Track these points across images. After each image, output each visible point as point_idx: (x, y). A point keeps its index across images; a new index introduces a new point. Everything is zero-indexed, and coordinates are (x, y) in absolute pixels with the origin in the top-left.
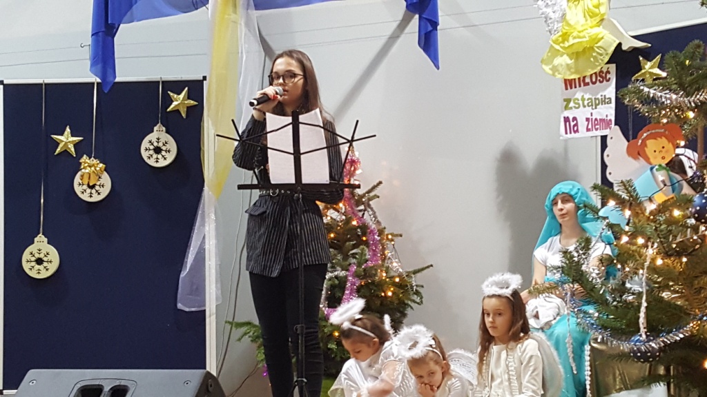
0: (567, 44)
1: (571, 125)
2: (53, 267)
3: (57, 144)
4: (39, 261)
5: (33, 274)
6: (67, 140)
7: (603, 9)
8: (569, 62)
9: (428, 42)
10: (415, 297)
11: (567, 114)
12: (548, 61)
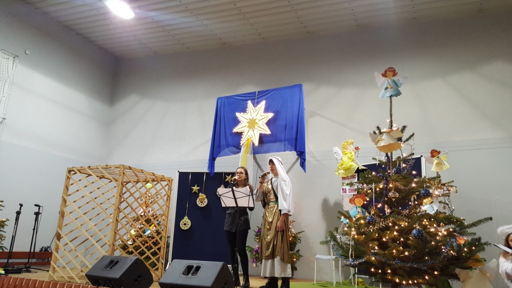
0: (343, 167)
1: (344, 191)
2: (189, 226)
3: (193, 189)
4: (185, 224)
5: (183, 228)
6: (195, 188)
7: (353, 157)
8: (344, 172)
9: (303, 165)
10: (299, 241)
11: (343, 187)
12: (337, 171)
